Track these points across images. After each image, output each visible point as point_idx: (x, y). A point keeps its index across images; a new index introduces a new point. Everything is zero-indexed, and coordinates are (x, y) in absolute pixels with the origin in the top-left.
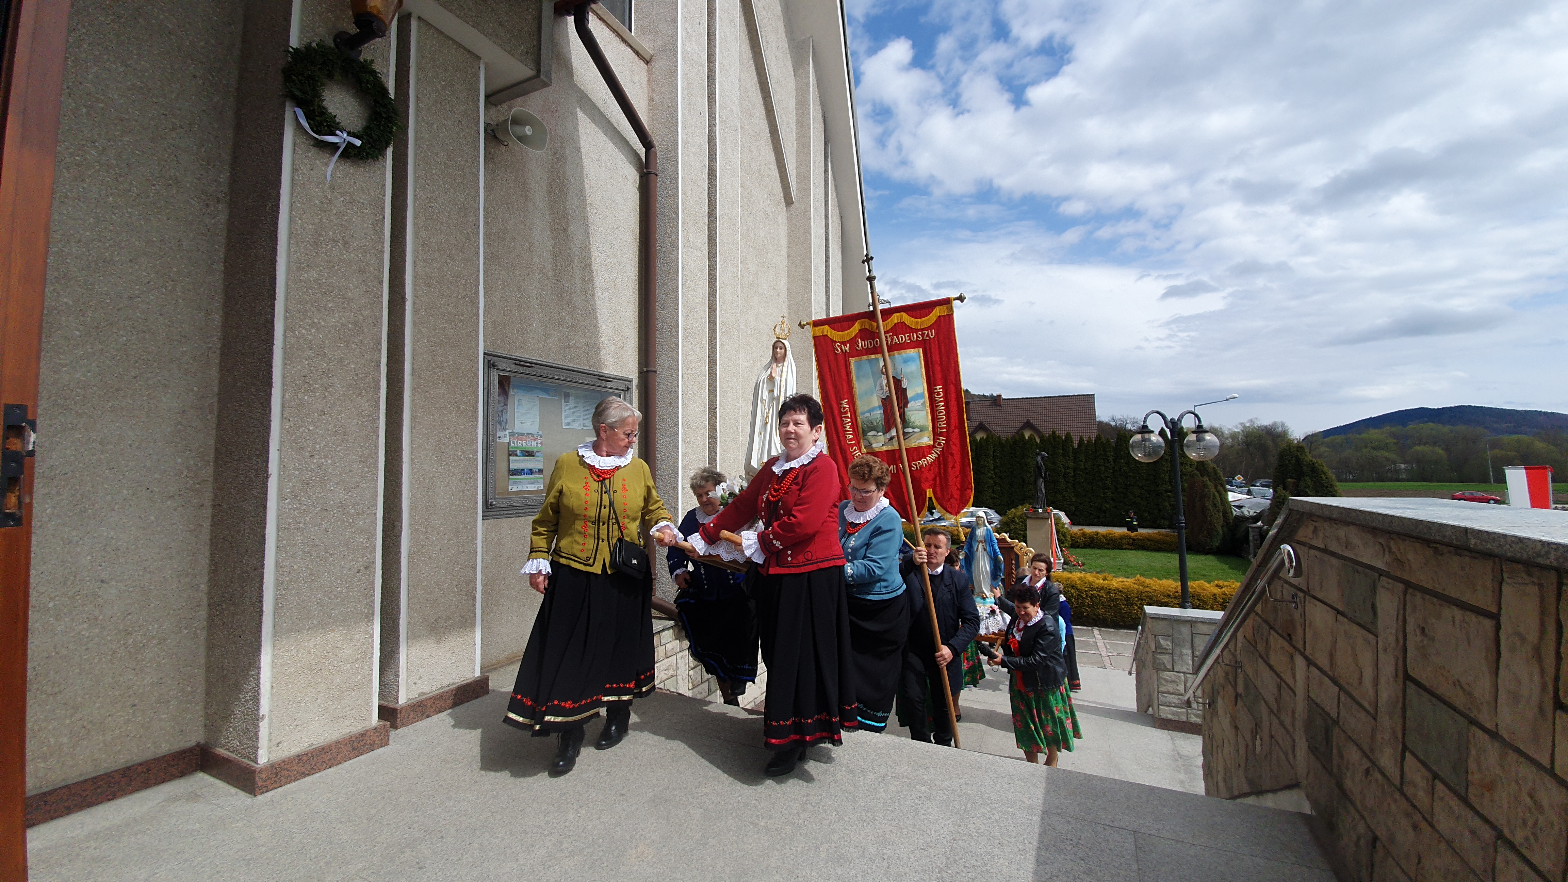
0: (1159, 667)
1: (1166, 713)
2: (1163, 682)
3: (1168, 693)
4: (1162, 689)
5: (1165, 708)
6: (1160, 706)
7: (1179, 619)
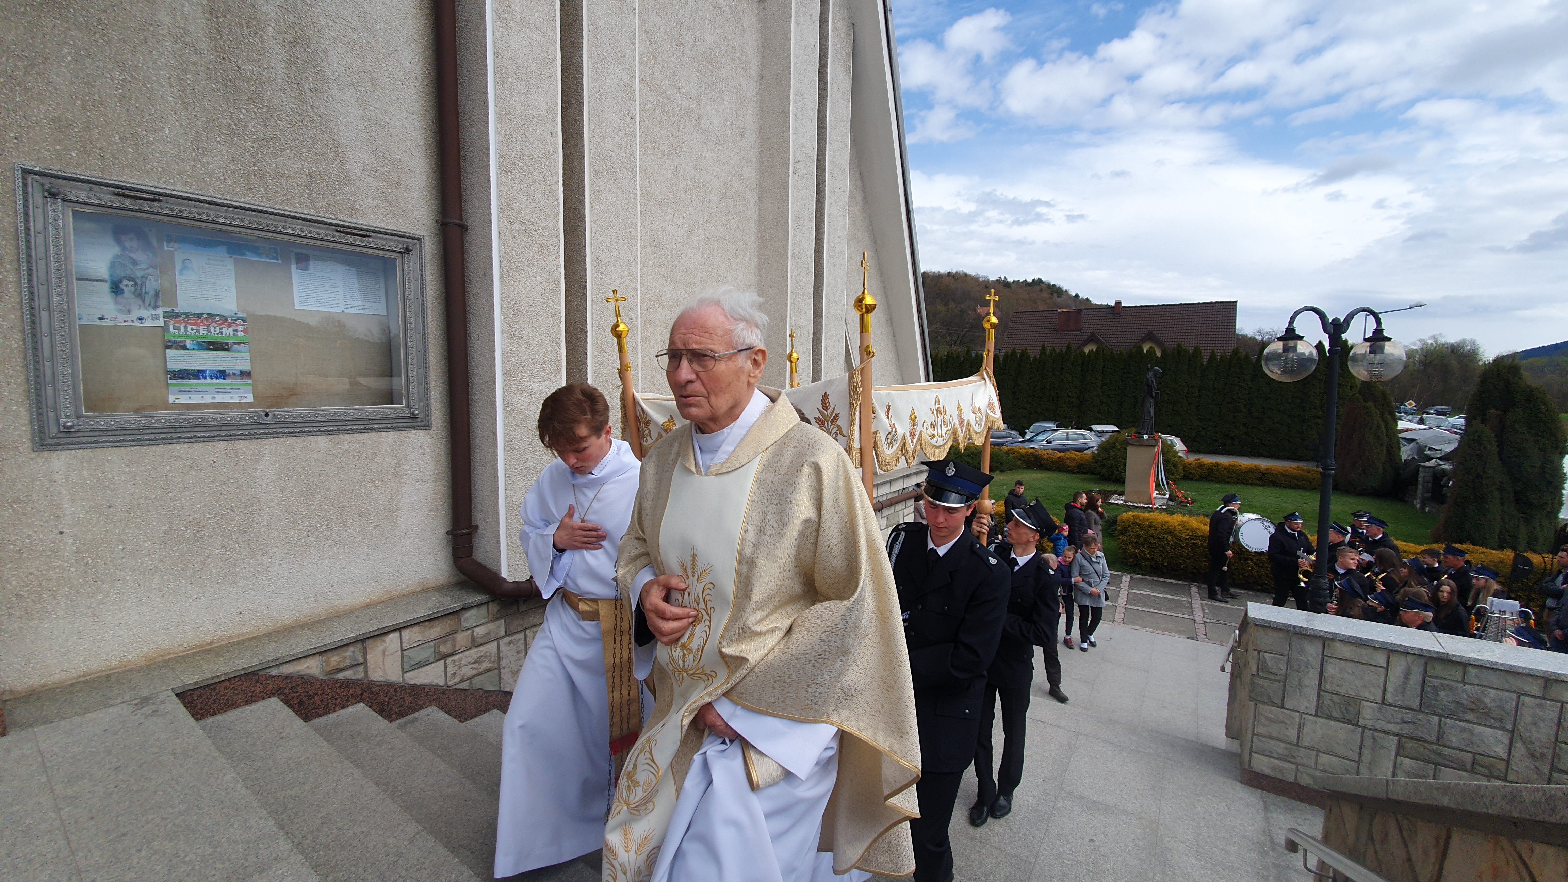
0: (1260, 699)
1: (1262, 764)
2: (1263, 720)
3: (1270, 737)
4: (1260, 730)
5: (1261, 757)
6: (1253, 754)
7: (1304, 632)
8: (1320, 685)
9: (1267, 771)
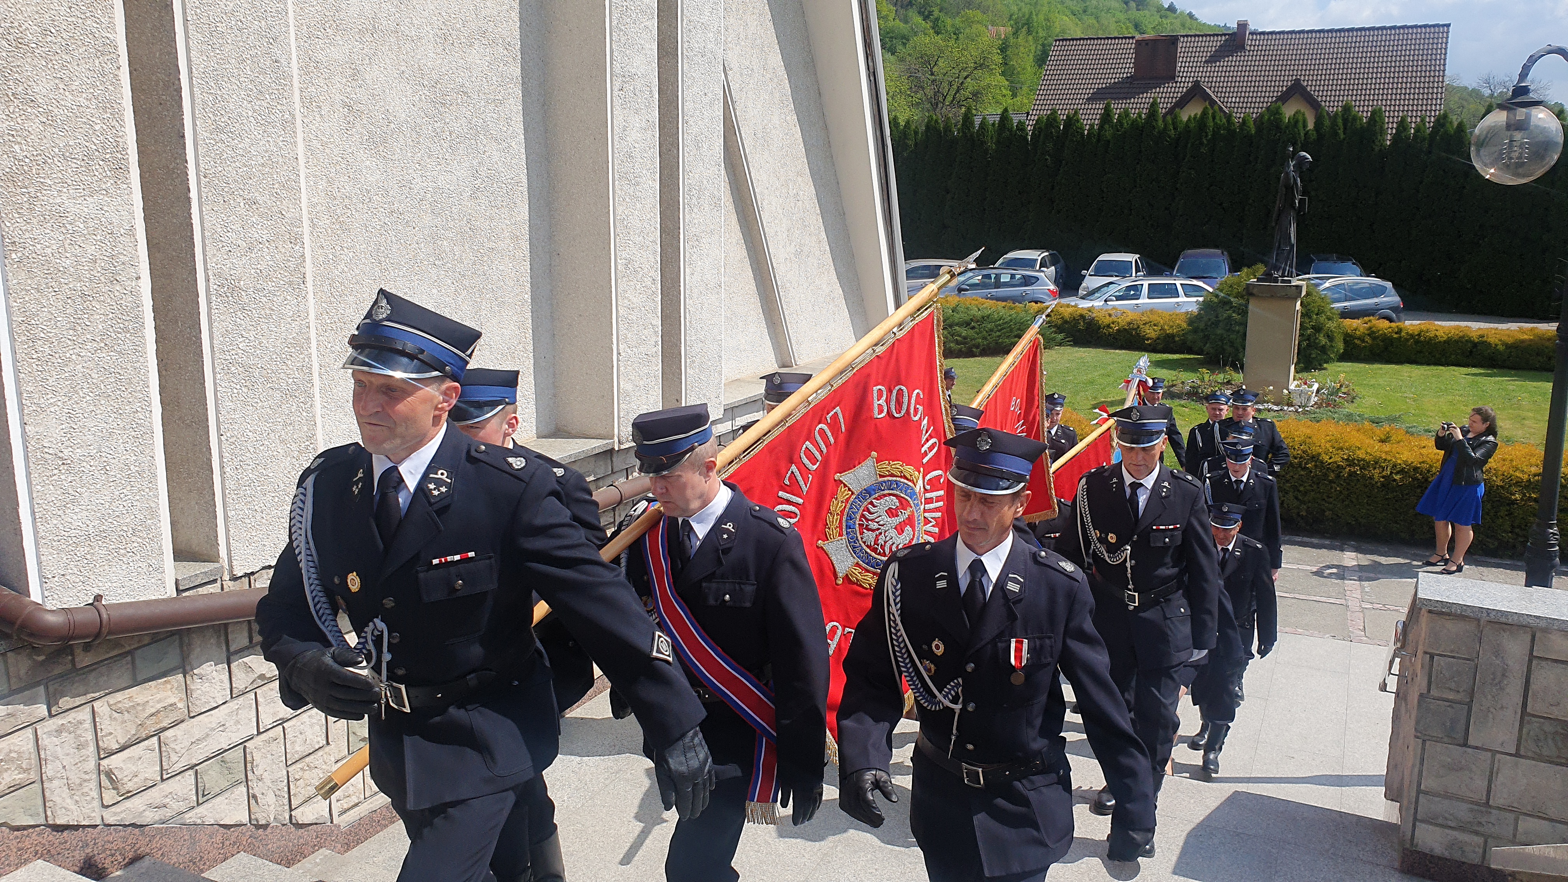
0: (1430, 733)
1: (1431, 839)
2: (1436, 768)
3: (1446, 795)
4: (1431, 784)
6: (1417, 824)
7: (1503, 620)
8: (1525, 705)
9: (1439, 850)
